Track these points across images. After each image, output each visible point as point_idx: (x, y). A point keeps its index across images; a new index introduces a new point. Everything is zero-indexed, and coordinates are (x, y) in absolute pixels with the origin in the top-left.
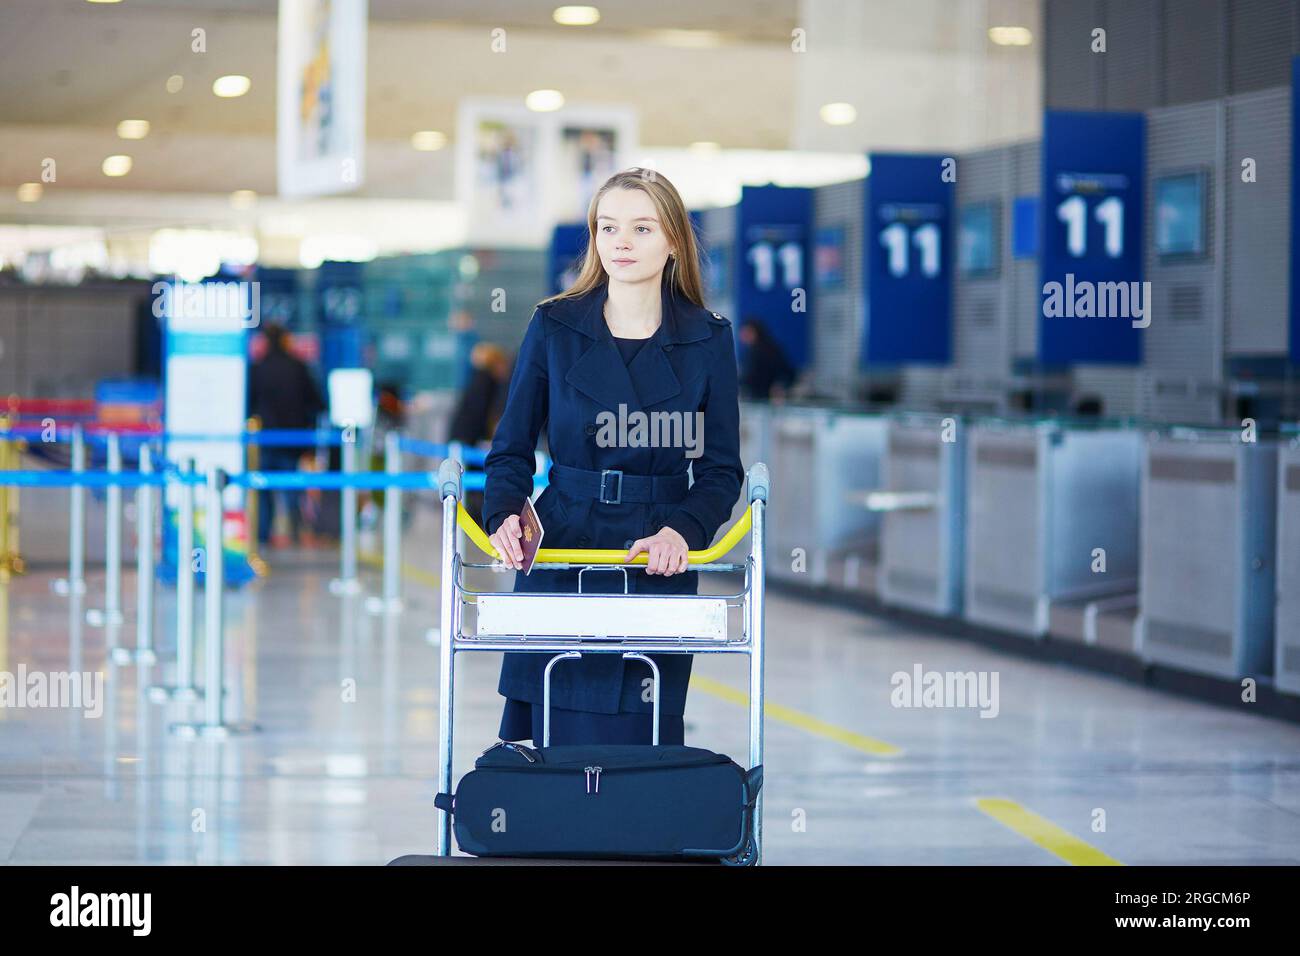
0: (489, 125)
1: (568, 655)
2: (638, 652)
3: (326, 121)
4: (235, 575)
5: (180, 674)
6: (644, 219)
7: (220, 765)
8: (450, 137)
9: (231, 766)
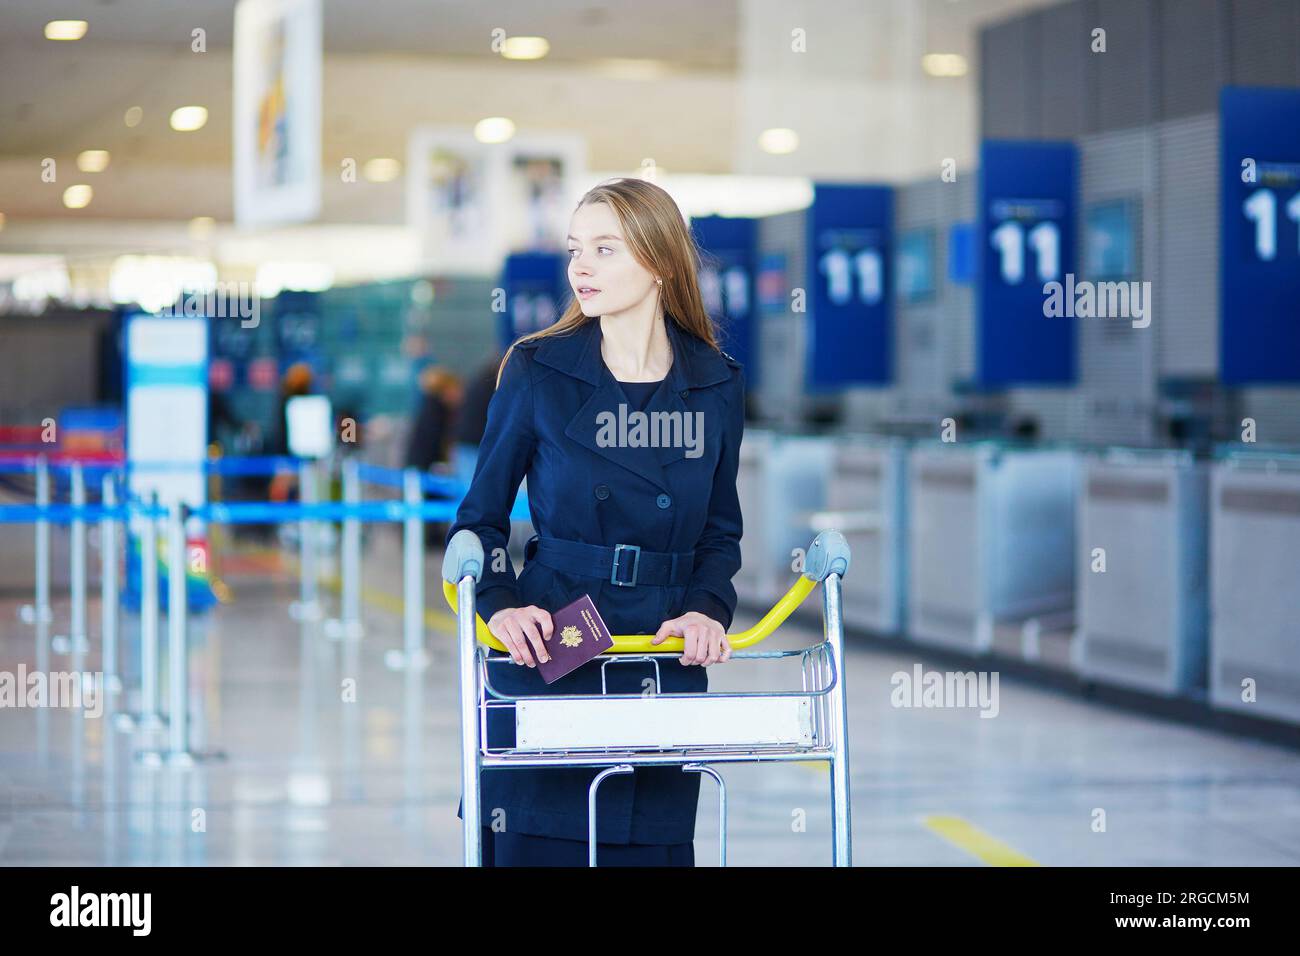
0: (443, 155)
2: (701, 763)
3: (282, 152)
4: (198, 600)
5: (145, 700)
7: (186, 793)
8: (403, 164)
9: (197, 792)
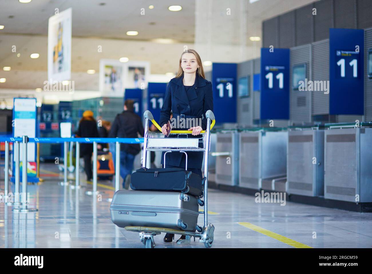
0: (108, 66)
1: (169, 152)
2: (183, 151)
6: (193, 59)
